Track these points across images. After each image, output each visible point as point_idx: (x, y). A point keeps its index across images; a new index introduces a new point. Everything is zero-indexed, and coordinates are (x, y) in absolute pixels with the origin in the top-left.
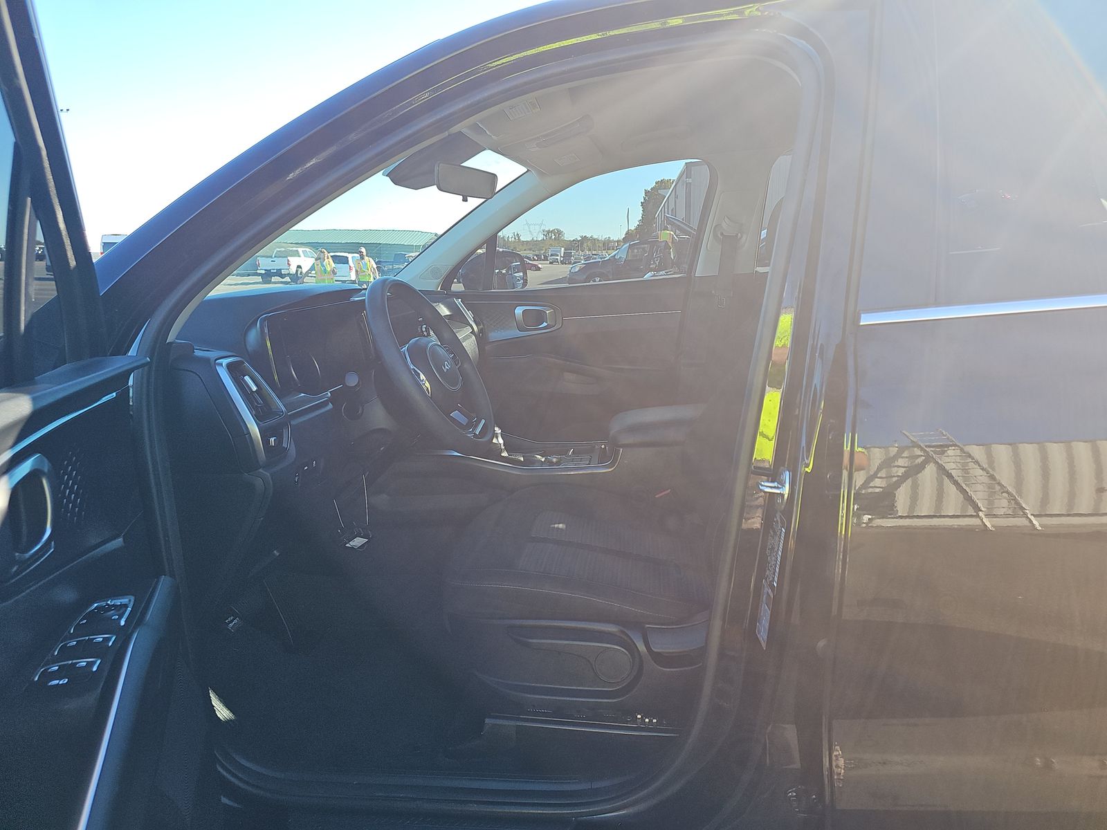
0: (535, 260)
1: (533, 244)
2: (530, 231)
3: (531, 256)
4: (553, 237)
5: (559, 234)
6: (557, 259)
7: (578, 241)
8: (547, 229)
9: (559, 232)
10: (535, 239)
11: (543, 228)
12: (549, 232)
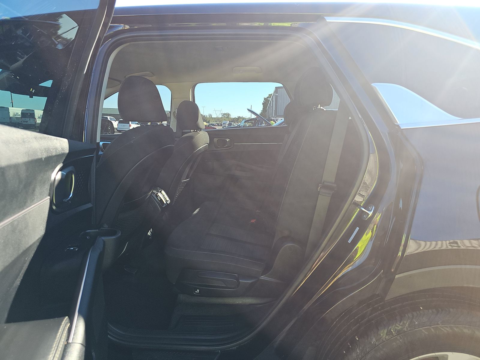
0: (216, 126)
1: (217, 119)
2: (216, 114)
3: (215, 124)
4: (226, 116)
5: (228, 115)
6: (226, 126)
7: (237, 118)
8: (223, 113)
9: (229, 115)
10: (218, 117)
11: (221, 112)
12: (224, 114)
